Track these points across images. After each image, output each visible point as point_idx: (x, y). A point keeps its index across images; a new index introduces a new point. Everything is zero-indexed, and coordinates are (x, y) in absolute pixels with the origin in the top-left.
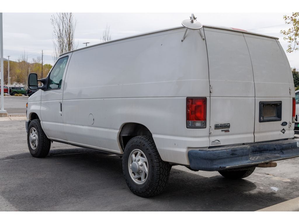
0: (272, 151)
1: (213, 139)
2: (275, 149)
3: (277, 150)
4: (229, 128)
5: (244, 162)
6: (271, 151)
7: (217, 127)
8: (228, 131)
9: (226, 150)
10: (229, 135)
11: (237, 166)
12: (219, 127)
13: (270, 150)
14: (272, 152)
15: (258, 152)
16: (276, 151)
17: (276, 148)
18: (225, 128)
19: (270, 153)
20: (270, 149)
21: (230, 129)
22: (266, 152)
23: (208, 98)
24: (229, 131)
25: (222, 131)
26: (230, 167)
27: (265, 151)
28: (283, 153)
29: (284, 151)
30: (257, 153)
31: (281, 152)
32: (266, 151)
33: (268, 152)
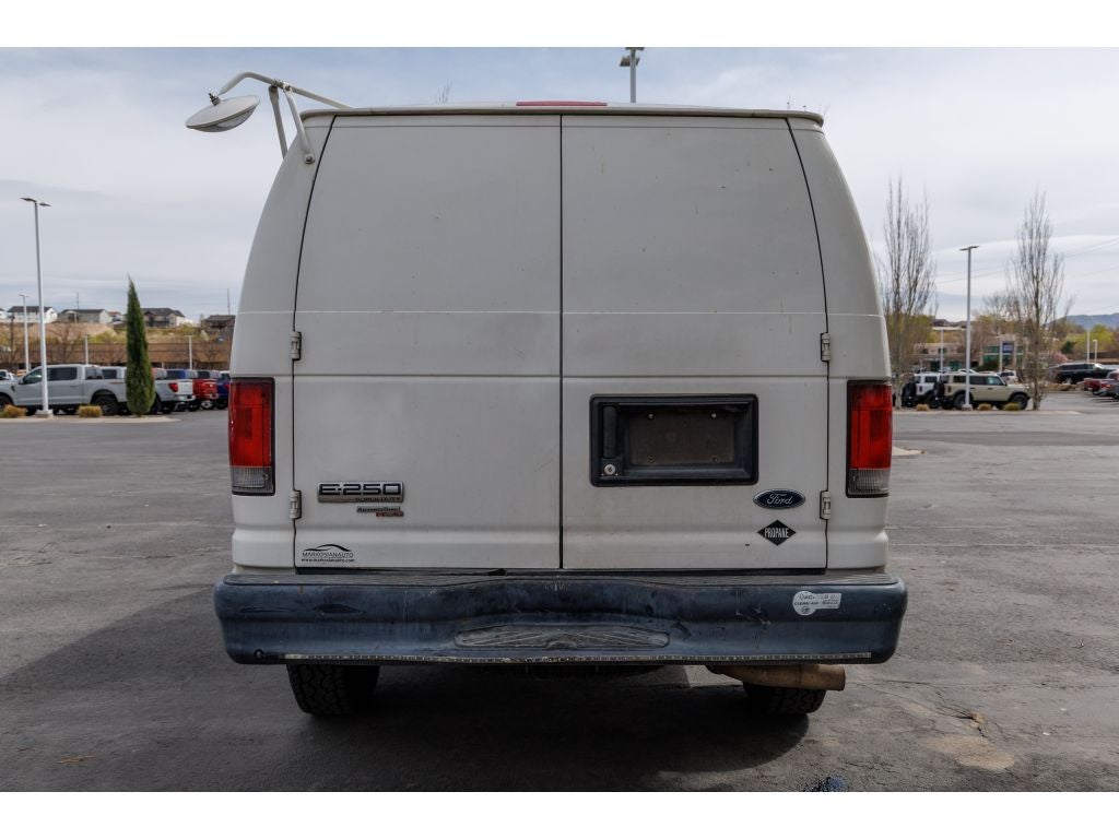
0: (642, 618)
1: (309, 539)
2: (648, 612)
3: (658, 617)
4: (401, 500)
5: (400, 648)
6: (636, 618)
7: (327, 494)
8: (398, 513)
9: (298, 588)
10: (403, 528)
11: (345, 657)
12: (338, 494)
13: (630, 613)
14: (638, 622)
15: (564, 614)
16: (655, 620)
17: (652, 603)
18: (376, 500)
19: (631, 624)
20: (630, 607)
21: (404, 507)
22: (610, 619)
23: (282, 384)
24: (402, 515)
25: (360, 510)
26: (307, 657)
27: (608, 614)
28: (686, 635)
29: (693, 628)
30: (558, 619)
31: (678, 625)
32: (616, 615)
33: (625, 621)
